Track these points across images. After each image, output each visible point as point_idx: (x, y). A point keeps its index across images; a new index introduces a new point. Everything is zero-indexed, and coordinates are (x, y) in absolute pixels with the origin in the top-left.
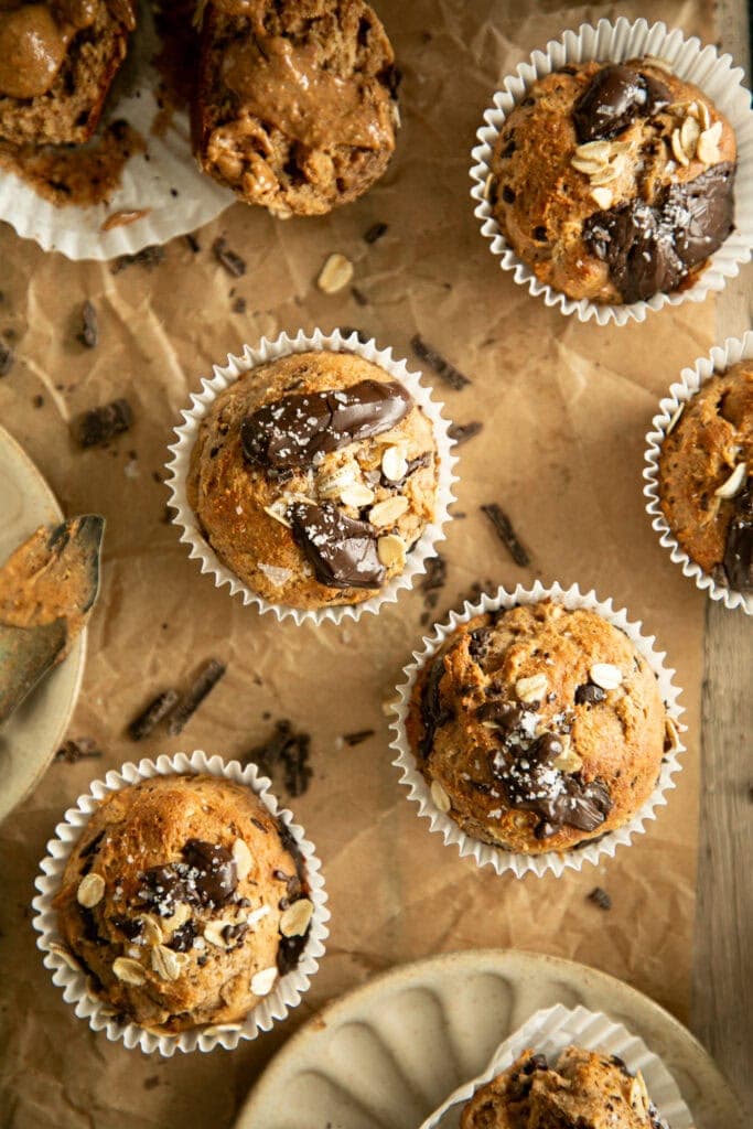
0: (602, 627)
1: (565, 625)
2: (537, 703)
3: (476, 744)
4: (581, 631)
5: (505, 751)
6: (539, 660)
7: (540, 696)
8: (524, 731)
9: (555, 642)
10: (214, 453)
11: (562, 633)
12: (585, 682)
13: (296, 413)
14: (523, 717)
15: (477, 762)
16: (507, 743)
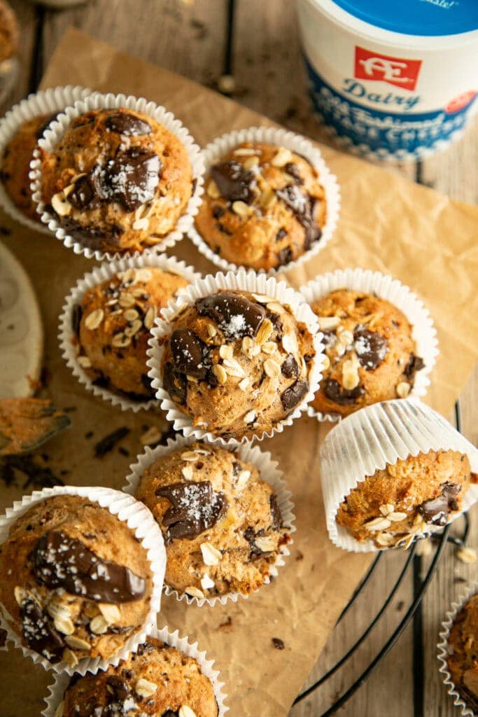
0: (208, 692)
1: (191, 676)
2: (141, 698)
3: (96, 695)
4: (195, 685)
5: (105, 710)
6: (161, 678)
7: (146, 695)
8: (122, 706)
9: (178, 678)
10: (29, 528)
11: (185, 677)
12: (174, 711)
13: (70, 557)
14: (128, 699)
15: (89, 705)
16: (110, 706)
